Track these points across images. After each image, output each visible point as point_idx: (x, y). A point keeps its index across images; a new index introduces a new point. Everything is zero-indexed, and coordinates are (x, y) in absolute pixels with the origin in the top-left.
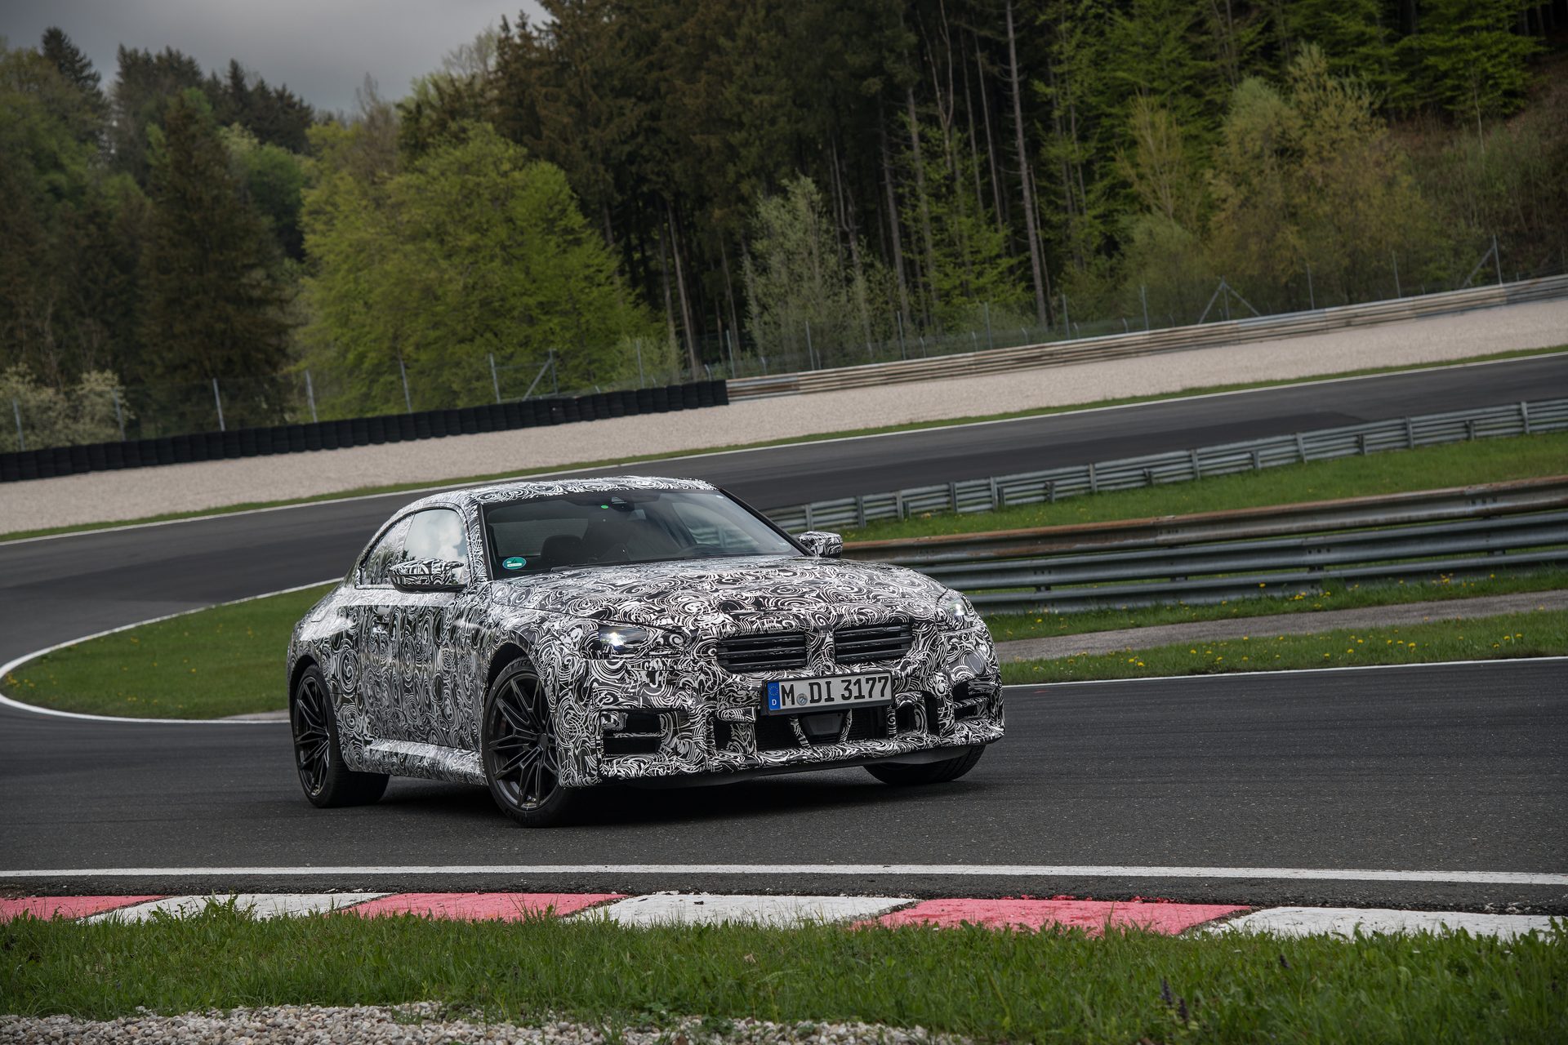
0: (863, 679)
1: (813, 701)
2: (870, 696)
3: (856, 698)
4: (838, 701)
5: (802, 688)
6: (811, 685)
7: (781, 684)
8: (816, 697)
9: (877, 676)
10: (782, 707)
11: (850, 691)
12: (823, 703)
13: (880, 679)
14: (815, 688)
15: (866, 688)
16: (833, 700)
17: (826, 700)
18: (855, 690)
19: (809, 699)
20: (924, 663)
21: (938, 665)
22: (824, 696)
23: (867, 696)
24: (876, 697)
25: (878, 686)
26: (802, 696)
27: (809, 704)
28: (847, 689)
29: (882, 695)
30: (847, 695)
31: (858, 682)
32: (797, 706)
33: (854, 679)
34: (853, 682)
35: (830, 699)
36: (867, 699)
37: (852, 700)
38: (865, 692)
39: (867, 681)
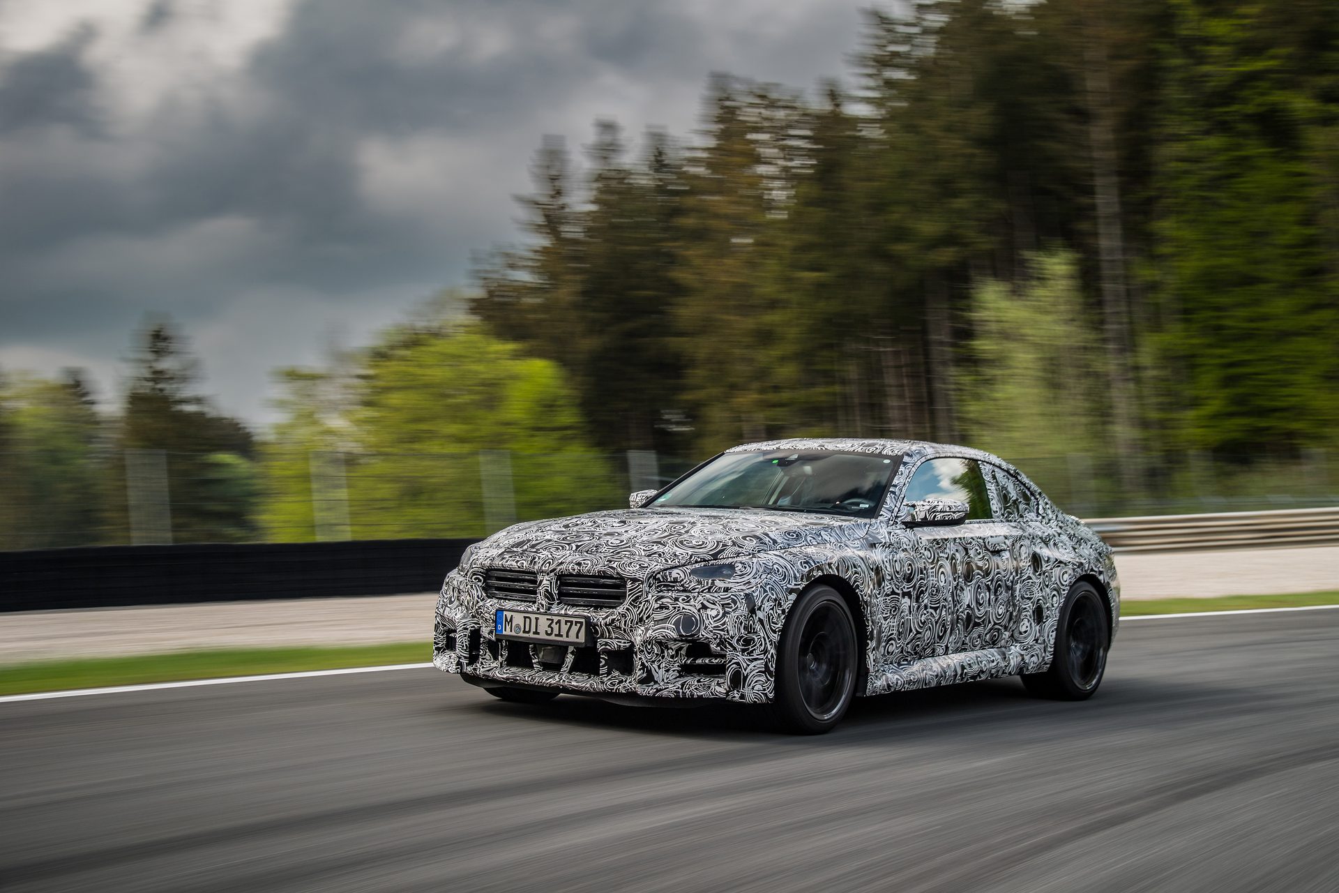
0: (563, 620)
1: (524, 632)
2: (567, 636)
3: (556, 635)
4: (543, 636)
5: (518, 619)
6: (525, 618)
7: (505, 613)
8: (527, 629)
9: (574, 620)
10: (504, 633)
11: (552, 628)
12: (531, 635)
13: (576, 622)
14: (528, 620)
15: (565, 628)
16: (538, 634)
17: (534, 633)
18: (556, 627)
19: (523, 629)
20: (624, 616)
21: (641, 620)
22: (533, 629)
23: (564, 636)
24: (572, 638)
25: (575, 629)
26: (518, 626)
27: (521, 634)
28: (549, 626)
29: (577, 637)
30: (549, 632)
31: (559, 622)
32: (513, 633)
33: (556, 619)
34: (555, 621)
35: (536, 633)
36: (564, 639)
37: (553, 637)
38: (564, 632)
39: (566, 622)
